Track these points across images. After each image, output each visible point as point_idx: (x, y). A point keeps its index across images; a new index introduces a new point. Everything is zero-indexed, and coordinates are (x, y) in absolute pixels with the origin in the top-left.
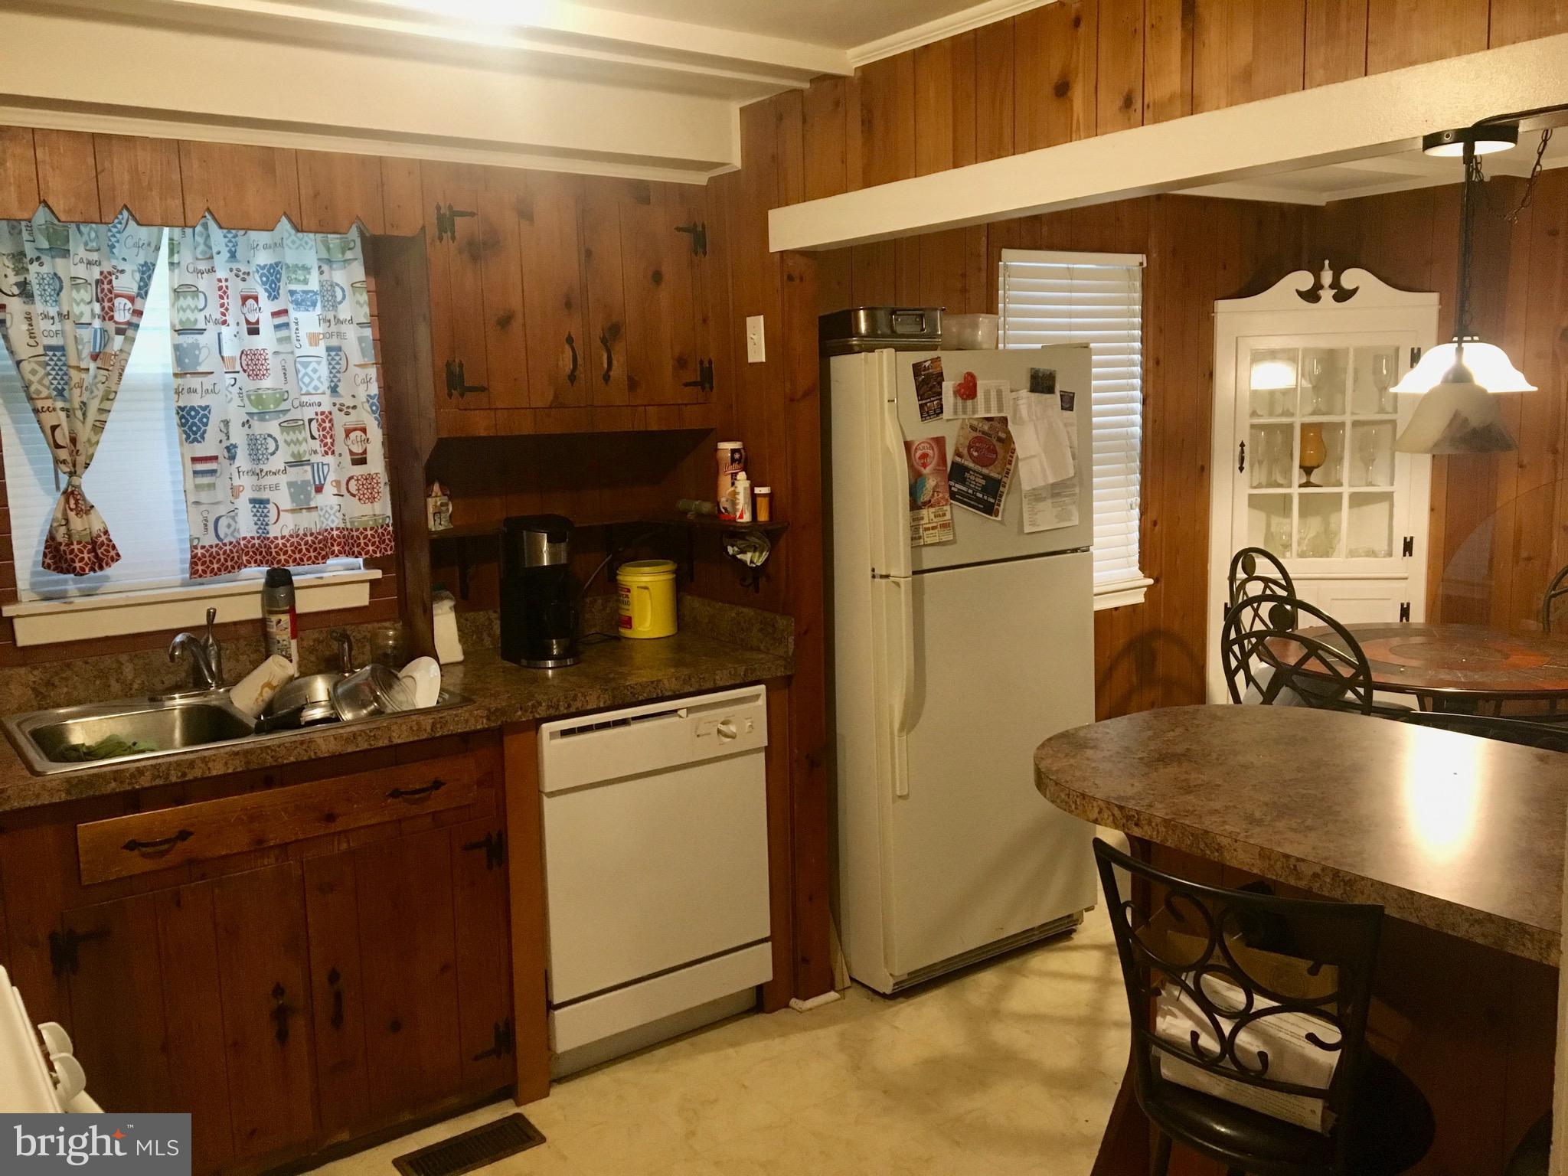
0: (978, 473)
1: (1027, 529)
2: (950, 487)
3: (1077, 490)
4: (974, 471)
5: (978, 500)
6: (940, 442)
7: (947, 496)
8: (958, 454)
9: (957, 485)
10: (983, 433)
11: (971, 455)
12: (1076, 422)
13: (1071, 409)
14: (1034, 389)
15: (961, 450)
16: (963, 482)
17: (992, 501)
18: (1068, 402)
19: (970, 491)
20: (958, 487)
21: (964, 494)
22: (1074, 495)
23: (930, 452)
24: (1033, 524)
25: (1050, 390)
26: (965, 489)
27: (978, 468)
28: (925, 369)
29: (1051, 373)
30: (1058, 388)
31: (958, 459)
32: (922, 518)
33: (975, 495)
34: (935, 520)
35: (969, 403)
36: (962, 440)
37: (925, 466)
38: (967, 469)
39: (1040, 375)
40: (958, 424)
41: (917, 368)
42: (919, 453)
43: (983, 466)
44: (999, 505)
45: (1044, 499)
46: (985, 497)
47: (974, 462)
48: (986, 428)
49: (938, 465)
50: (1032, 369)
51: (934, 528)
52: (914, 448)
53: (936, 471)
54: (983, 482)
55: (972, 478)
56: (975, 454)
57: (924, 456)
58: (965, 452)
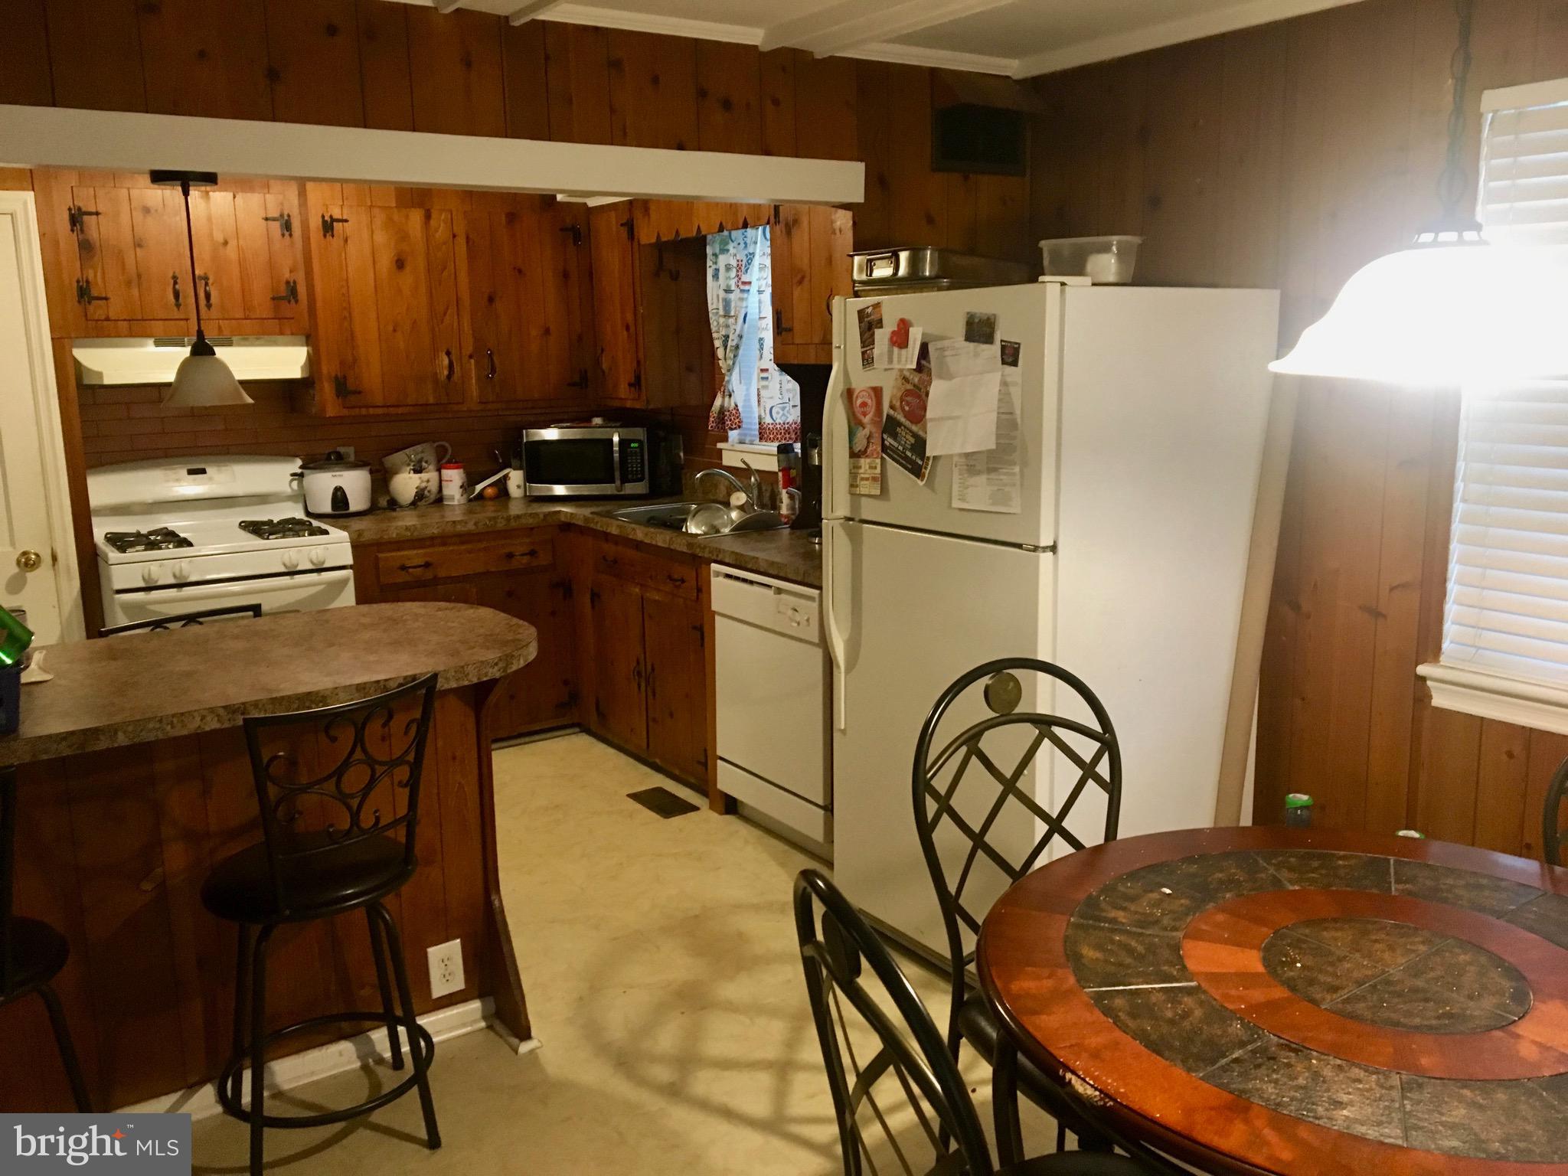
0: (908, 429)
1: (956, 504)
2: (883, 440)
3: (1017, 469)
4: (905, 427)
5: (906, 458)
6: (877, 392)
7: (879, 449)
8: (892, 407)
9: (889, 439)
10: (914, 386)
11: (903, 410)
12: (1020, 381)
13: (1015, 363)
14: (970, 337)
15: (894, 402)
16: (895, 436)
17: (920, 462)
18: (1010, 355)
19: (901, 448)
20: (889, 441)
21: (895, 450)
22: (1014, 474)
23: (869, 402)
24: (962, 499)
25: (989, 339)
26: (896, 444)
27: (908, 423)
28: (868, 315)
29: (988, 319)
30: (998, 336)
31: (892, 412)
32: (860, 467)
33: (905, 453)
34: (869, 471)
35: (904, 351)
36: (895, 391)
37: (865, 415)
38: (900, 424)
39: (977, 320)
40: (894, 374)
41: (861, 313)
42: (859, 402)
43: (912, 422)
44: (926, 468)
45: (979, 473)
46: (914, 457)
47: (905, 417)
48: (916, 380)
49: (875, 415)
50: (968, 313)
51: (867, 479)
52: (855, 396)
53: (873, 422)
54: (912, 440)
55: (903, 434)
56: (907, 408)
57: (864, 404)
58: (898, 404)
